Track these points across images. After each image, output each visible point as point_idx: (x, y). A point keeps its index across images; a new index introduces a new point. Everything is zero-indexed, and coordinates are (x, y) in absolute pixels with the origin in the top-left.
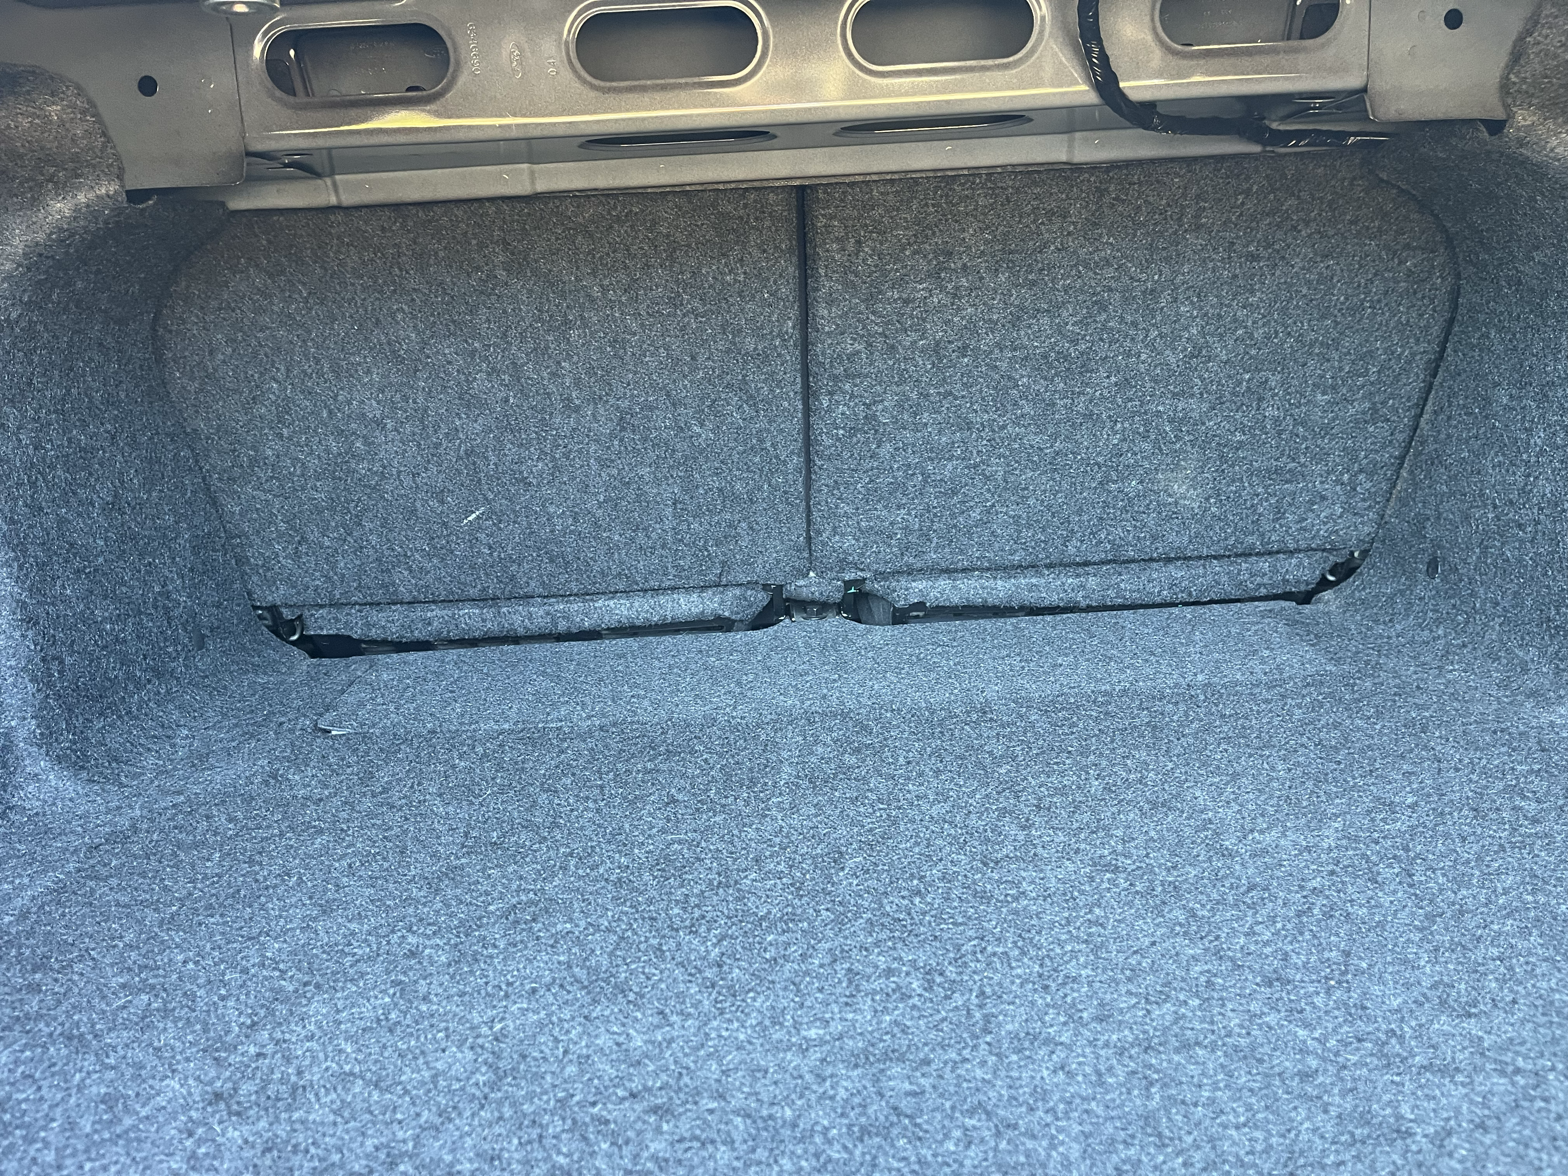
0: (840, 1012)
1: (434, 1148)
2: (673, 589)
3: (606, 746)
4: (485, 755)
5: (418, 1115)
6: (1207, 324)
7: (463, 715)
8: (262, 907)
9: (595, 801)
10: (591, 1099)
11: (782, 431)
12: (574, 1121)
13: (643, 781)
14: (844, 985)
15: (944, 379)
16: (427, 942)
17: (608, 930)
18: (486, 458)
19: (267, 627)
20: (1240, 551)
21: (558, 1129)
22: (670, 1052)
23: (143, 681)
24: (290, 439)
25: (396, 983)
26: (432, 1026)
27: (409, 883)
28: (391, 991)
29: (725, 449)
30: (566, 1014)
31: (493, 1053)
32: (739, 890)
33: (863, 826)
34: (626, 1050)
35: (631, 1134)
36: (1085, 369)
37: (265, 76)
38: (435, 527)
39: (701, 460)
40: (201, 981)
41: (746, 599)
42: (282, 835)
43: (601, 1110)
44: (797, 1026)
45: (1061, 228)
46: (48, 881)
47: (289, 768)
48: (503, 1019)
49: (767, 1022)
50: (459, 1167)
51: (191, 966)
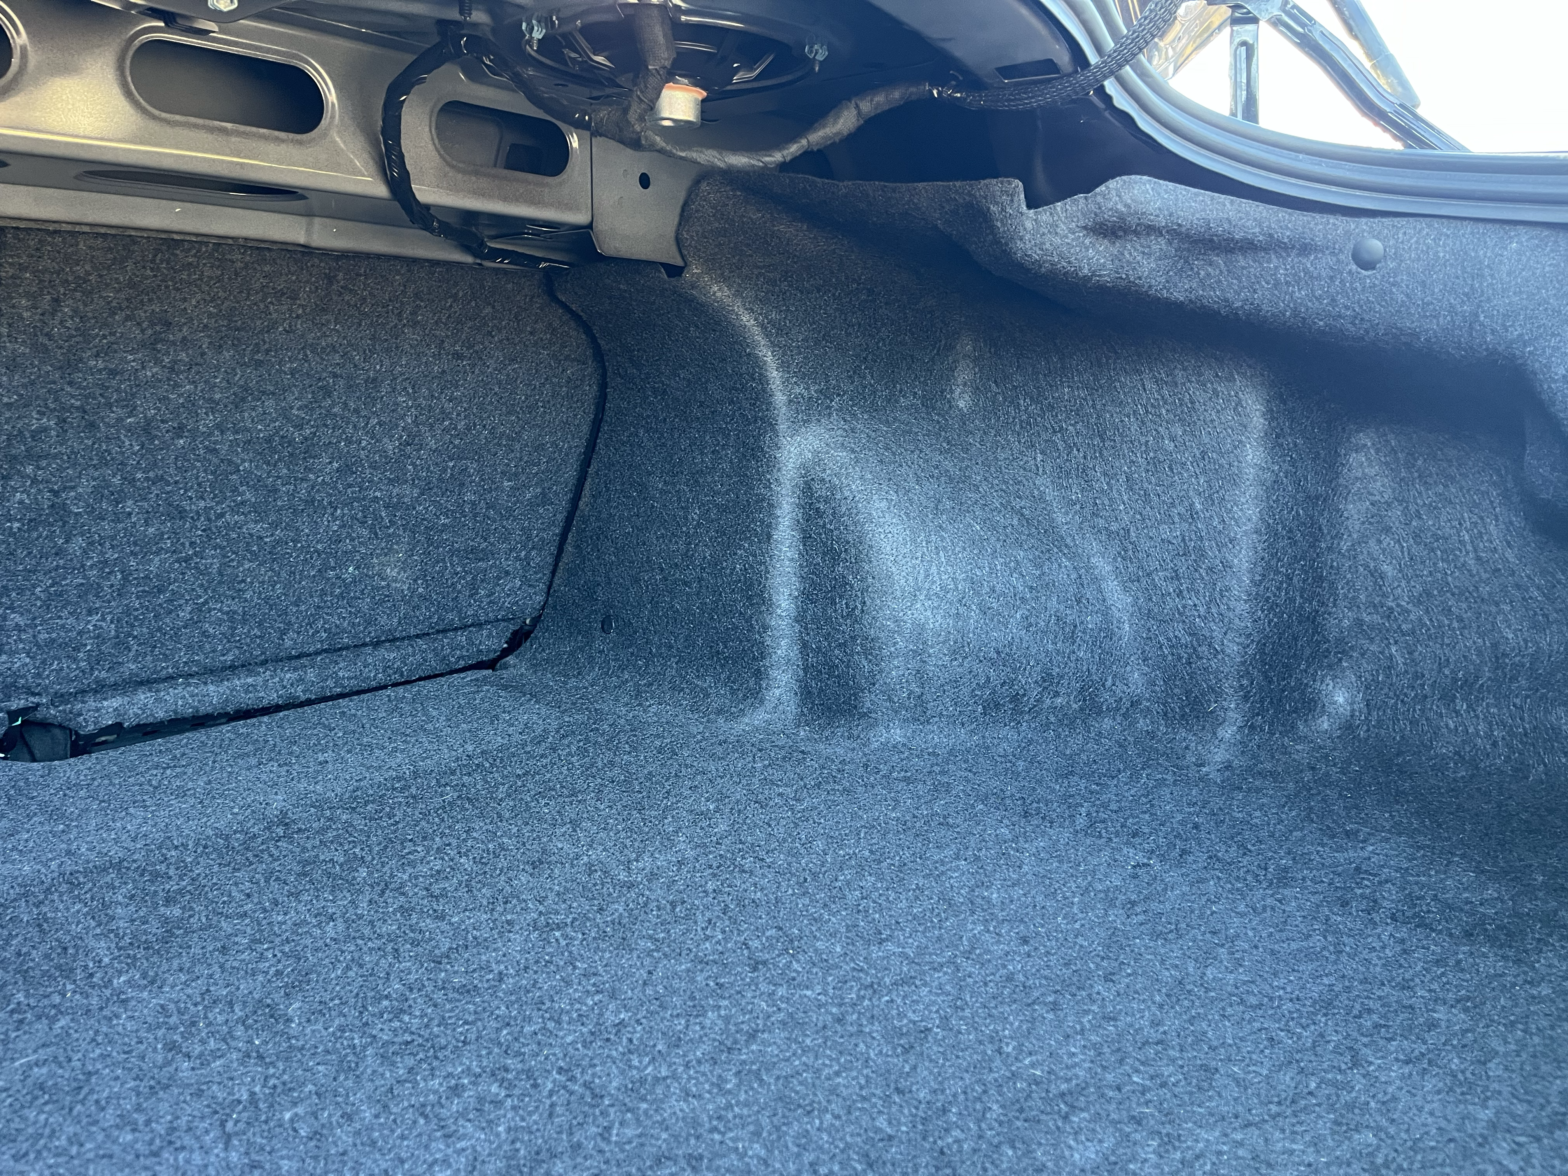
6: (421, 414)
15: (155, 464)
20: (441, 628)
36: (308, 453)
45: (290, 310)
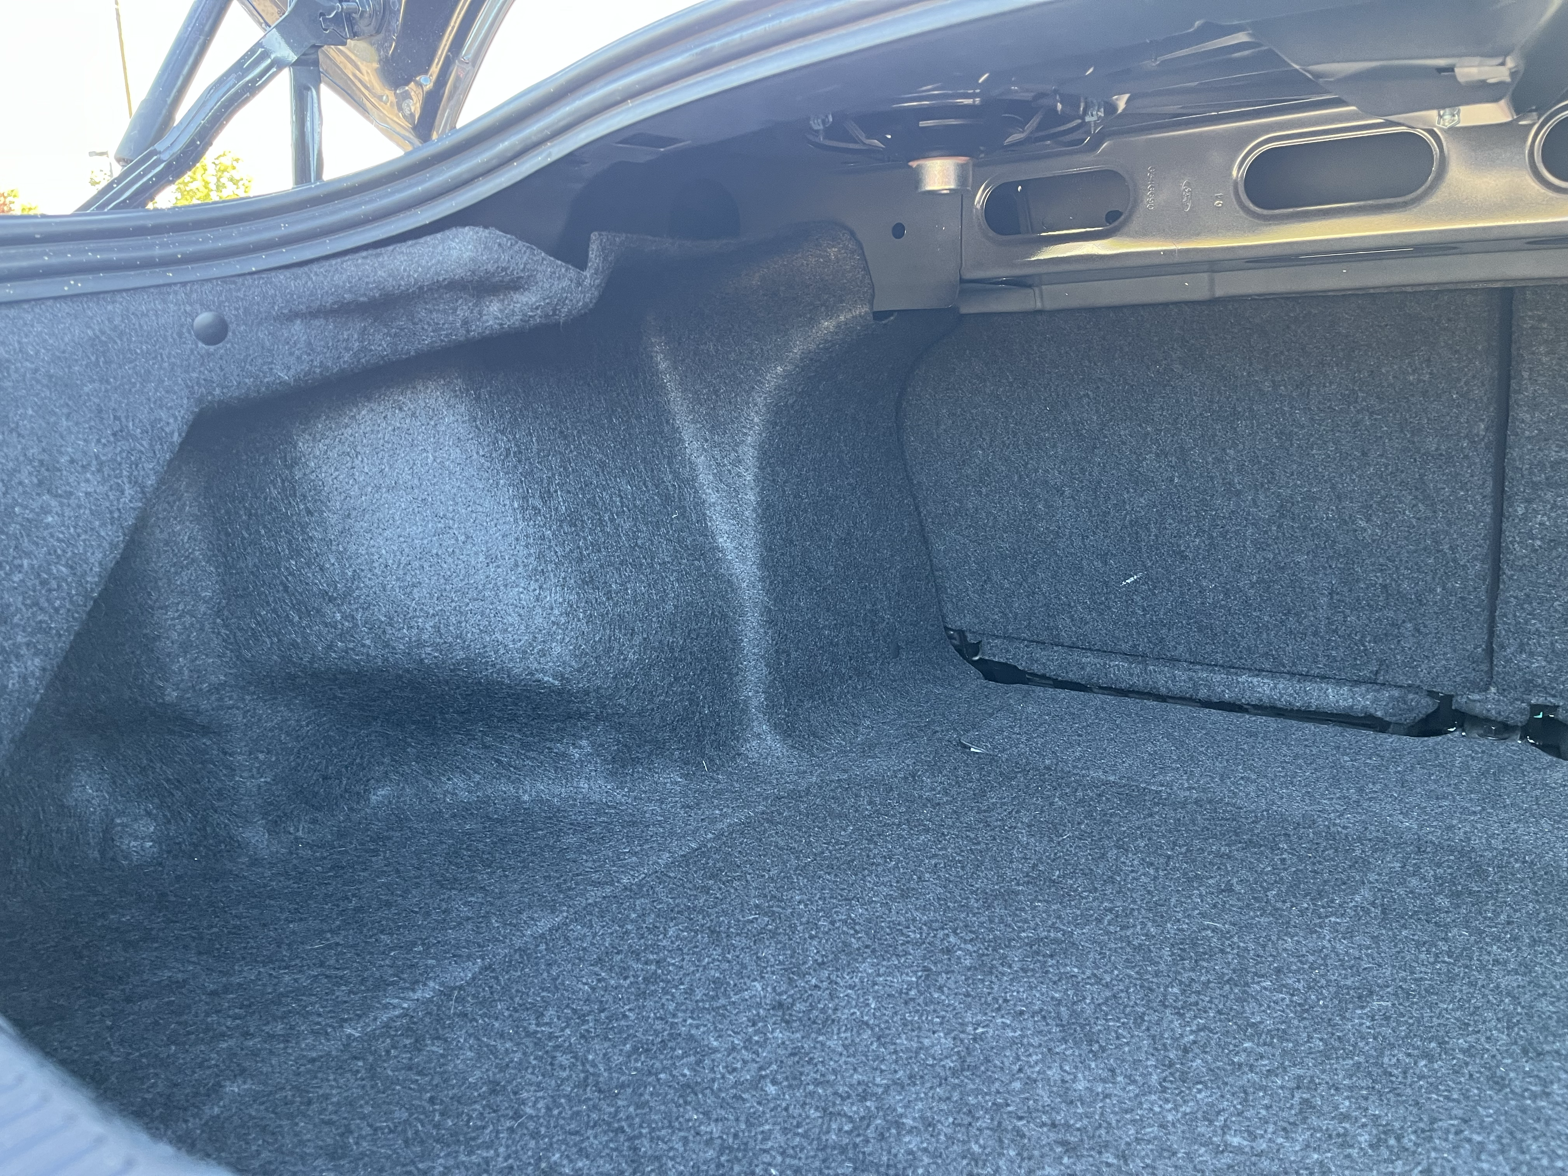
0: (1274, 1133)
1: (895, 1098)
2: (1323, 678)
3: (1193, 822)
4: (1082, 801)
5: (896, 1072)
7: (1079, 759)
8: (864, 879)
9: (1157, 870)
10: (1020, 1114)
11: (1463, 535)
12: (1000, 1123)
13: (1210, 863)
14: (1293, 1112)
16: (962, 946)
17: (1107, 986)
18: (1148, 530)
19: (955, 646)
21: (984, 1125)
22: (1101, 1105)
23: (847, 677)
24: (987, 495)
25: (926, 969)
26: (935, 1011)
27: (972, 893)
28: (920, 974)
29: (1393, 547)
30: (1035, 1041)
31: (967, 1049)
32: (1245, 992)
33: (1412, 973)
34: (1067, 1088)
35: (1036, 1153)
37: (983, 220)
38: (1098, 584)
39: (1364, 553)
40: (804, 920)
41: (1405, 703)
42: (899, 825)
43: (1024, 1125)
44: (1225, 1128)
46: (741, 816)
47: (927, 771)
48: (987, 1026)
49: (1199, 1115)
50: (904, 1120)
51: (802, 906)
